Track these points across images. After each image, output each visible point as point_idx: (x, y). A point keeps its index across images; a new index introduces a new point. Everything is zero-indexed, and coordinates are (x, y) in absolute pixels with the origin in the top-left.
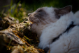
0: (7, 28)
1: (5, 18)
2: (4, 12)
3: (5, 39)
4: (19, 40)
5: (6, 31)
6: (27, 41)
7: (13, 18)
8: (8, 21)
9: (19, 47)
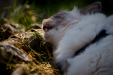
0: (6, 38)
1: (6, 25)
2: (5, 17)
3: (4, 54)
4: (24, 55)
5: (5, 43)
6: (36, 57)
7: (17, 25)
8: (9, 29)
9: (23, 65)
